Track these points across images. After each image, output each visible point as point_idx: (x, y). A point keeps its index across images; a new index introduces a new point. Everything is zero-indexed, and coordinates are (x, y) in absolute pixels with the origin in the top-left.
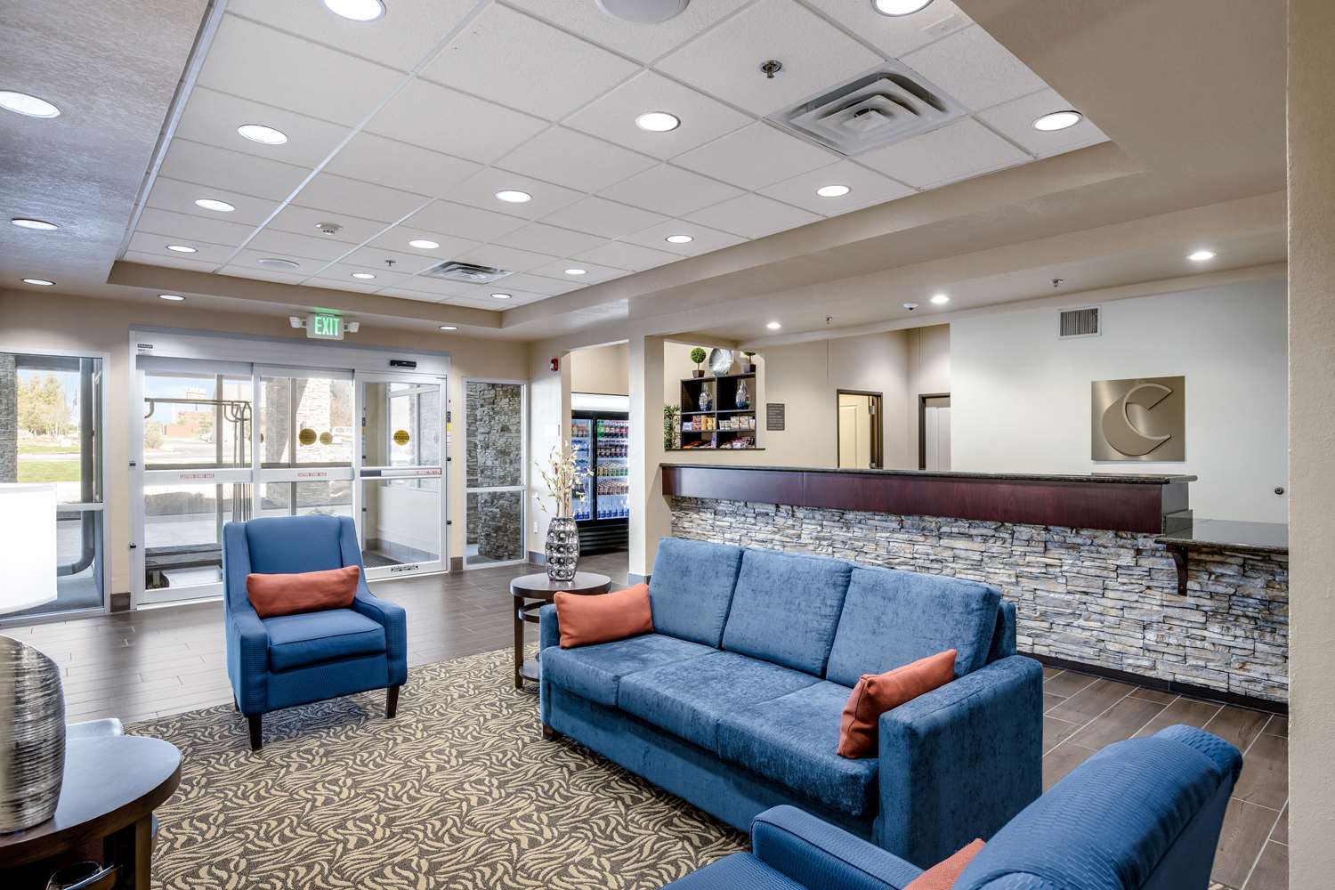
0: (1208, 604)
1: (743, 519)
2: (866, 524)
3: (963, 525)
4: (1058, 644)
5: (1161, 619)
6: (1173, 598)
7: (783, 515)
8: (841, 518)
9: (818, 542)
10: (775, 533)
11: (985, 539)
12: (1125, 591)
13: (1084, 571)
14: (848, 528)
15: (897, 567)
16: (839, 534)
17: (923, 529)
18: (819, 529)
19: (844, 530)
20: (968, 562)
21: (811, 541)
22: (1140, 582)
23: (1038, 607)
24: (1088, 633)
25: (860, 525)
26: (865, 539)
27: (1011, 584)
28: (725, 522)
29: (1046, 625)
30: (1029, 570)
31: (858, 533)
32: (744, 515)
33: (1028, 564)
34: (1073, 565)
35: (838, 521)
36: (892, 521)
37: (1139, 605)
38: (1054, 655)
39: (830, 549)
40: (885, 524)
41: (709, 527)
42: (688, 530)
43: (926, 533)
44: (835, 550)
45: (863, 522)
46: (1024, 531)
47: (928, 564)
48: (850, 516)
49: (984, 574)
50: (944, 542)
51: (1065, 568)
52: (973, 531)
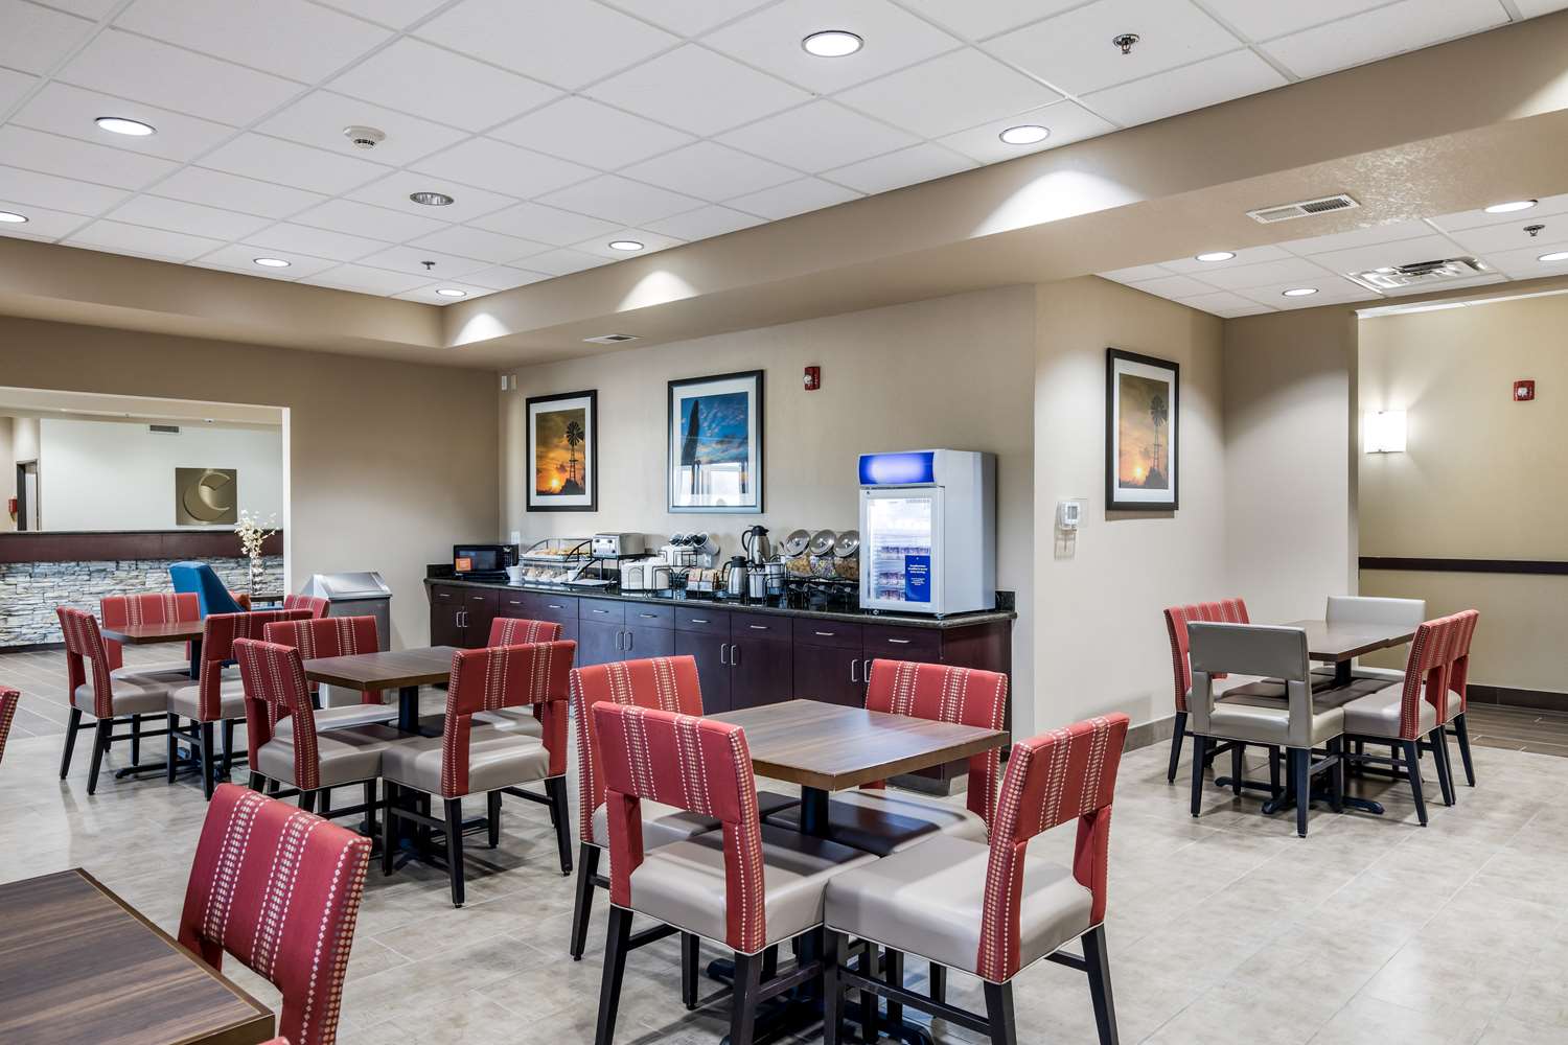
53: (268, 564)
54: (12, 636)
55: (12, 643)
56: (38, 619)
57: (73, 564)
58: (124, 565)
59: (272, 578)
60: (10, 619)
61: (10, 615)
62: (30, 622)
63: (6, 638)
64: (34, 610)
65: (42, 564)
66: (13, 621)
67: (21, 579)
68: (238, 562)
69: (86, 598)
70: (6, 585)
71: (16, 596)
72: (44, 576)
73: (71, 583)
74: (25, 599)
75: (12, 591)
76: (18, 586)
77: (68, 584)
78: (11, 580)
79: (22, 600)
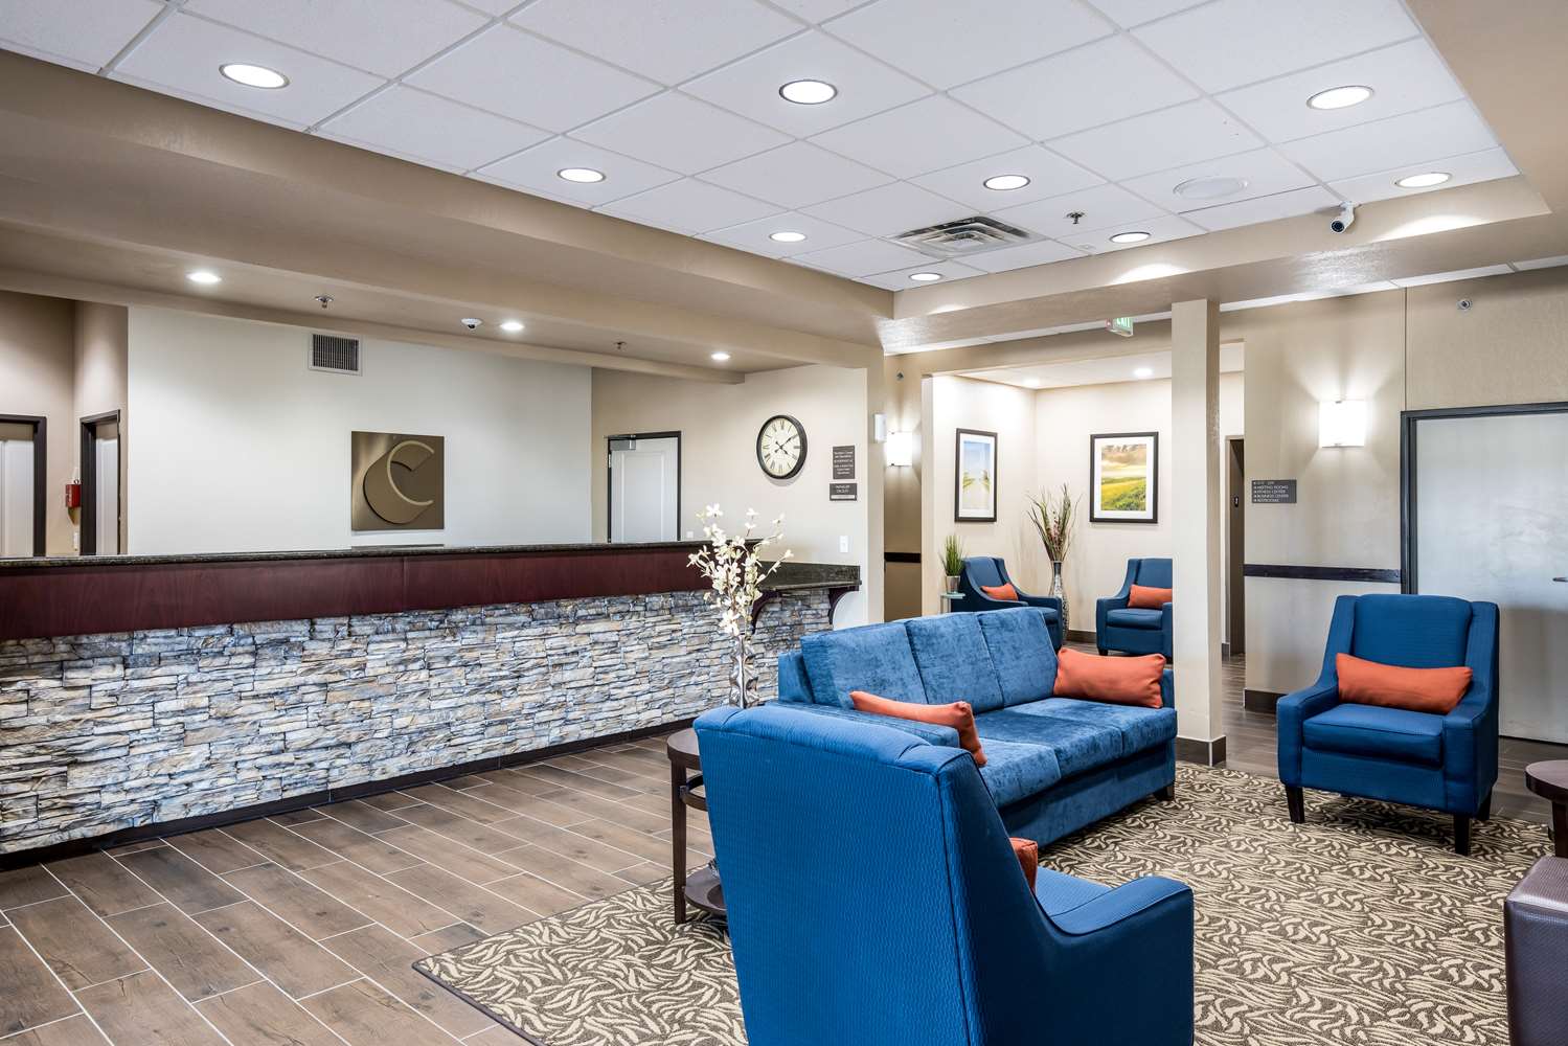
0: (766, 636)
1: (220, 661)
2: (483, 624)
3: (601, 604)
4: (681, 707)
7: (326, 636)
8: (441, 621)
9: (401, 668)
10: (311, 670)
11: (622, 614)
13: (699, 630)
14: (454, 635)
15: (525, 673)
16: (437, 646)
17: (559, 616)
18: (403, 645)
19: (448, 639)
20: (605, 646)
21: (387, 669)
23: (665, 675)
24: (700, 687)
25: (475, 628)
26: (484, 645)
27: (646, 658)
28: (161, 677)
29: (671, 691)
30: (658, 640)
31: (469, 638)
32: (221, 654)
33: (659, 634)
34: (691, 626)
35: (437, 628)
36: (518, 614)
38: (677, 719)
39: (424, 675)
40: (510, 619)
41: (99, 699)
42: (16, 723)
43: (562, 620)
44: (432, 673)
45: (478, 622)
46: (656, 600)
47: (564, 660)
48: (458, 616)
49: (619, 655)
50: (579, 629)
51: (685, 631)
52: (612, 610)
53: (581, 613)
54: (76, 817)
55: (77, 834)
56: (139, 766)
57: (221, 630)
58: (325, 626)
59: (586, 641)
60: (74, 772)
61: (76, 763)
62: (121, 777)
63: (64, 821)
64: (130, 746)
65: (151, 634)
66: (81, 778)
67: (103, 672)
68: (531, 613)
69: (248, 706)
70: (66, 689)
71: (89, 715)
72: (156, 662)
73: (215, 675)
74: (110, 720)
75: (80, 702)
76: (93, 689)
77: (208, 677)
78: (77, 677)
79: (103, 724)
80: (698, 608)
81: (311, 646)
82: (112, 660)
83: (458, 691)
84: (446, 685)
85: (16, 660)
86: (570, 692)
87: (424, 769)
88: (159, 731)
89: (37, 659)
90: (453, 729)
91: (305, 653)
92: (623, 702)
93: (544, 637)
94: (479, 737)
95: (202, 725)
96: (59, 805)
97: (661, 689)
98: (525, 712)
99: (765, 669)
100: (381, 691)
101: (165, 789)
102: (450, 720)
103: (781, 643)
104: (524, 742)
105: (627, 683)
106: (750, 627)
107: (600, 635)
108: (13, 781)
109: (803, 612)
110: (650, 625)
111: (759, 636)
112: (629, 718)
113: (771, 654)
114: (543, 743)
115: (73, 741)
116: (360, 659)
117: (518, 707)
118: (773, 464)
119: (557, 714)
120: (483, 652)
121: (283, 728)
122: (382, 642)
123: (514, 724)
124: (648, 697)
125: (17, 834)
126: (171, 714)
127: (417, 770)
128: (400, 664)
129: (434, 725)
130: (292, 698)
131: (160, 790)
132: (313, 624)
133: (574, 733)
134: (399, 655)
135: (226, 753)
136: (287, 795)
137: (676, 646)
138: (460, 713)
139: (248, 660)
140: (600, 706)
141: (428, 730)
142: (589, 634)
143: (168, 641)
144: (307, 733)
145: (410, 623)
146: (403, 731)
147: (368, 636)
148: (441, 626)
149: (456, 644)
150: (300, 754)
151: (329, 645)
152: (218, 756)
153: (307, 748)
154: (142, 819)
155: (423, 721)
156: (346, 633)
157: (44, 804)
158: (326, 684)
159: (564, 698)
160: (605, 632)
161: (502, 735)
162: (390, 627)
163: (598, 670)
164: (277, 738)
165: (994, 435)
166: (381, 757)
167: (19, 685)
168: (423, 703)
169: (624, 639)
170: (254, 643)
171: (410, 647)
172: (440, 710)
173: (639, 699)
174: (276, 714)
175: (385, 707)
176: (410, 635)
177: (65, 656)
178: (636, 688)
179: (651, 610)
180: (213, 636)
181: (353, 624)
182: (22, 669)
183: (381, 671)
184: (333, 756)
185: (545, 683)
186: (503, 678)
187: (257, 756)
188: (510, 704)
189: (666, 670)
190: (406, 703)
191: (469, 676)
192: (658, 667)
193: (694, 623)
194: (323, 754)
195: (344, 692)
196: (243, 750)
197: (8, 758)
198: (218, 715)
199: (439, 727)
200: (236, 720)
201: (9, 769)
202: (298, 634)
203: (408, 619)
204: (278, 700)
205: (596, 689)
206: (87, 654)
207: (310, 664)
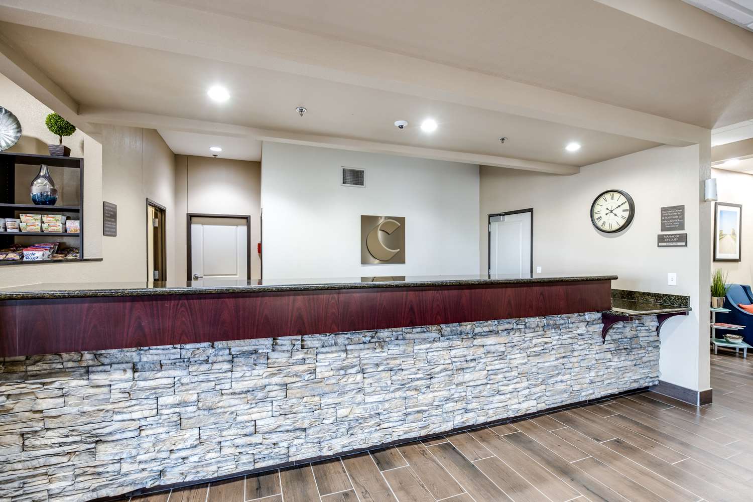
0: (612, 346)
1: (205, 367)
2: (404, 339)
3: (492, 325)
4: (551, 398)
5: (596, 362)
6: (601, 347)
7: (285, 348)
8: (372, 337)
9: (342, 372)
10: (274, 375)
11: (508, 332)
12: (582, 350)
13: (564, 342)
14: (382, 347)
15: (436, 376)
16: (369, 355)
17: (461, 333)
18: (343, 355)
19: (378, 350)
21: (332, 373)
22: (588, 342)
23: (540, 376)
24: (564, 384)
26: (404, 354)
27: (525, 364)
28: (162, 379)
29: (543, 387)
30: (535, 350)
31: (394, 350)
32: (207, 361)
33: (536, 345)
34: (559, 340)
36: (430, 332)
37: (587, 357)
39: (360, 376)
40: (424, 335)
41: (116, 395)
43: (463, 336)
44: (365, 375)
45: (400, 337)
46: (533, 321)
47: (465, 365)
48: (385, 334)
49: (506, 361)
50: (476, 342)
51: (554, 343)
52: (500, 328)
53: (477, 330)
54: (102, 481)
55: (103, 493)
56: (147, 444)
57: (206, 344)
58: (285, 342)
59: (481, 351)
60: (101, 447)
61: (100, 442)
62: (134, 452)
64: (140, 429)
65: (153, 347)
66: (105, 453)
67: (117, 375)
68: (440, 331)
69: (227, 401)
70: (93, 387)
71: (109, 407)
72: (159, 367)
73: (202, 377)
74: (125, 410)
75: (102, 397)
76: (112, 387)
77: (196, 379)
78: (99, 378)
79: (119, 413)
80: (564, 326)
81: (273, 355)
82: (124, 366)
83: (385, 389)
84: (376, 384)
85: (54, 366)
86: (469, 389)
87: (360, 447)
88: (160, 419)
89: (70, 364)
90: (382, 417)
91: (269, 361)
92: (508, 396)
93: (450, 348)
94: (401, 422)
95: (192, 415)
96: (89, 472)
97: (536, 386)
98: (435, 403)
99: (611, 370)
100: (327, 389)
101: (167, 461)
102: (379, 411)
103: (623, 351)
104: (435, 426)
105: (512, 382)
106: (602, 339)
107: (492, 347)
108: (54, 455)
109: (639, 328)
110: (529, 339)
111: (608, 346)
112: (513, 407)
113: (616, 360)
114: (448, 427)
115: (97, 426)
116: (311, 366)
117: (430, 401)
118: (604, 223)
119: (459, 405)
120: (403, 359)
121: (254, 417)
122: (327, 352)
123: (427, 413)
124: (527, 392)
125: (59, 493)
126: (170, 406)
127: (355, 448)
128: (342, 369)
129: (367, 415)
130: (260, 395)
131: (163, 462)
132: (274, 339)
133: (473, 419)
134: (340, 363)
135: (211, 436)
136: (258, 466)
137: (547, 354)
138: (387, 405)
139: (227, 366)
140: (491, 398)
141: (362, 418)
142: (483, 346)
143: (165, 352)
144: (272, 420)
145: (348, 338)
146: (344, 419)
147: (317, 348)
148: (372, 340)
149: (384, 354)
150: (268, 436)
151: (288, 355)
152: (205, 437)
153: (272, 432)
154: (152, 482)
155: (359, 411)
156: (300, 347)
157: (78, 472)
158: (286, 385)
159: (465, 394)
160: (495, 345)
161: (418, 421)
162: (333, 342)
163: (490, 372)
164: (249, 424)
165: (740, 207)
166: (328, 438)
167: (56, 385)
168: (359, 398)
169: (510, 349)
170: (230, 354)
171: (349, 356)
172: (372, 403)
173: (520, 393)
174: (248, 406)
175: (331, 401)
176: (349, 347)
177: (91, 363)
178: (518, 386)
179: (529, 328)
180: (198, 349)
181: (305, 339)
182: (58, 373)
183: (327, 374)
184: (291, 438)
185: (450, 383)
186: (418, 379)
187: (234, 437)
188: (425, 398)
189: (540, 371)
190: (346, 397)
191: (393, 378)
192: (534, 369)
193: (561, 337)
194: (284, 436)
195: (299, 390)
196: (225, 433)
197: (50, 438)
198: (204, 407)
199: (371, 417)
200: (219, 411)
201: (51, 446)
202: (264, 347)
203: (346, 336)
204: (249, 396)
205: (489, 386)
206: (106, 361)
207: (274, 369)
